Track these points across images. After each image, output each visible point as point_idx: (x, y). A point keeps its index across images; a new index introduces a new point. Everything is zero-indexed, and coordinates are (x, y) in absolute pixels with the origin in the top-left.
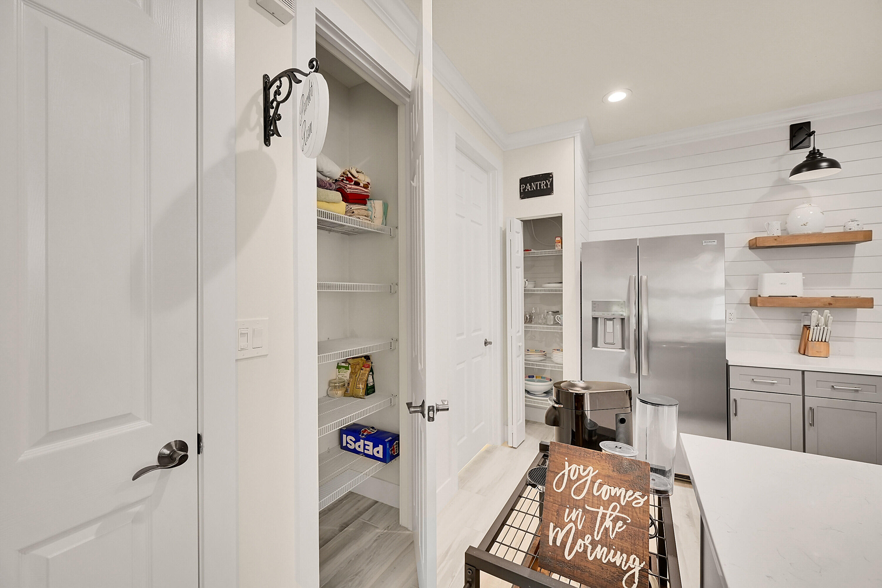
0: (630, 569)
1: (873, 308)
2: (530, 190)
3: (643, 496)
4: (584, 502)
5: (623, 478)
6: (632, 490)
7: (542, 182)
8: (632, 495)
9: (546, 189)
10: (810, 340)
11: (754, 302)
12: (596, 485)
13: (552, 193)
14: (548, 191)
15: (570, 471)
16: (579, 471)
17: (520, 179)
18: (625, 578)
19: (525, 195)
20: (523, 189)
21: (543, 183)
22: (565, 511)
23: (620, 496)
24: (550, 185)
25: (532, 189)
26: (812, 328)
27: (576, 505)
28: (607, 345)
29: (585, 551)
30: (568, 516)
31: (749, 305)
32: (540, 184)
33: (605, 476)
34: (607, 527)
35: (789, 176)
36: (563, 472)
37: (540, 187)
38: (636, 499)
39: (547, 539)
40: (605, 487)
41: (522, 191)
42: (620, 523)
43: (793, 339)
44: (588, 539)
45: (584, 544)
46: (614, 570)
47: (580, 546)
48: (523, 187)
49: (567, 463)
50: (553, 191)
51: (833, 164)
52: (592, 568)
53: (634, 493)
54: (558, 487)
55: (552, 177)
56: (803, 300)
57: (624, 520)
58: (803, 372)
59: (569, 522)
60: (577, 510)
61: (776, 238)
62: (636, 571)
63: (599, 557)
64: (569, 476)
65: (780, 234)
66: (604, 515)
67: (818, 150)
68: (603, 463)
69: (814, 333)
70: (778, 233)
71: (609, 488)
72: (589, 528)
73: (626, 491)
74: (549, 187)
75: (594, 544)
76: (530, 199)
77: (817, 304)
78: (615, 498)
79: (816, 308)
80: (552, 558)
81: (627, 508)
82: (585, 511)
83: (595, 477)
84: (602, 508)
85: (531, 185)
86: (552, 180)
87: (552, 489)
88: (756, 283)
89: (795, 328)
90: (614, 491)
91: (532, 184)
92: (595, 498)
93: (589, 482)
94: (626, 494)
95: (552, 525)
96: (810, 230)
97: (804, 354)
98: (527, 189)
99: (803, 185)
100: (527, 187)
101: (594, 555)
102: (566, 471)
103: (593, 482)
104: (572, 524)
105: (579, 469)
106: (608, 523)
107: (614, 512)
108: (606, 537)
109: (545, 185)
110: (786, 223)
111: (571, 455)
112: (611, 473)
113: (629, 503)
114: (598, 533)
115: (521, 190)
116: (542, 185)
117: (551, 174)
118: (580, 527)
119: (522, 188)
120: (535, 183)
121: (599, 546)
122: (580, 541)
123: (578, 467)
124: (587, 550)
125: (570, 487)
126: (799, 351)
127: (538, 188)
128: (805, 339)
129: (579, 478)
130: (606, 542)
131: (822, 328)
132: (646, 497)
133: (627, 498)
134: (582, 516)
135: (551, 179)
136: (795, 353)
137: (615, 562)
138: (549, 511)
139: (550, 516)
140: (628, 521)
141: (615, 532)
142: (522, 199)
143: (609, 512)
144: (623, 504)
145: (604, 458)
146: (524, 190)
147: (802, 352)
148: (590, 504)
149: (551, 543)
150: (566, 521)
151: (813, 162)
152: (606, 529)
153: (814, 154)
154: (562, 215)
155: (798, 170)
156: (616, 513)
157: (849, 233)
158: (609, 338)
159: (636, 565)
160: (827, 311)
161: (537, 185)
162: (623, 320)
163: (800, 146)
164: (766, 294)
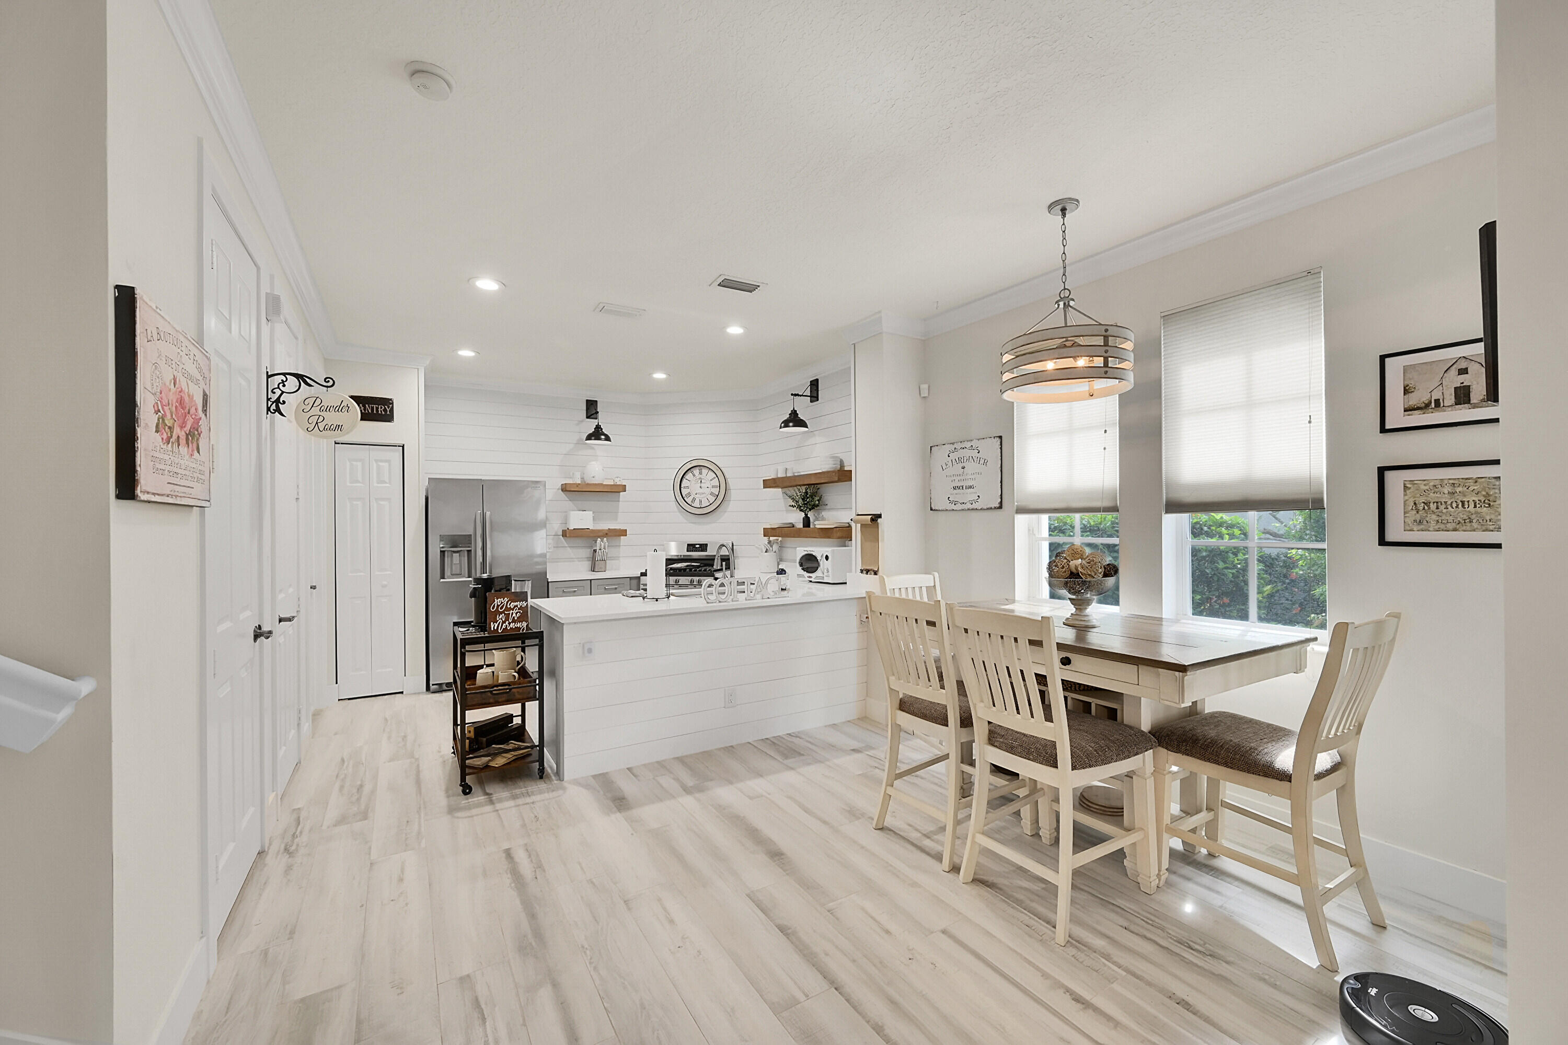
0: (522, 626)
1: (626, 536)
3: (525, 603)
4: (505, 611)
5: (518, 598)
7: (379, 406)
9: (384, 414)
10: (597, 560)
11: (565, 534)
12: (509, 603)
13: (393, 421)
14: (388, 417)
17: (355, 397)
18: (521, 630)
21: (381, 408)
22: (497, 616)
23: (518, 605)
24: (389, 411)
25: (367, 411)
26: (597, 552)
27: (501, 613)
28: (454, 575)
29: (507, 627)
31: (562, 536)
32: (377, 408)
33: (512, 599)
35: (586, 440)
36: (494, 603)
37: (377, 411)
39: (490, 628)
40: (512, 603)
42: (518, 613)
43: (586, 561)
44: (507, 622)
45: (506, 625)
46: (517, 629)
49: (496, 599)
50: (394, 419)
51: (608, 438)
53: (523, 602)
54: (493, 609)
55: (392, 404)
56: (593, 531)
57: (520, 612)
58: (591, 580)
60: (502, 615)
61: (578, 485)
62: (525, 626)
65: (580, 482)
66: (512, 613)
67: (600, 426)
68: (511, 596)
69: (599, 556)
70: (578, 481)
72: (507, 619)
74: (388, 413)
75: (509, 624)
77: (600, 534)
78: (516, 606)
79: (599, 537)
81: (521, 608)
82: (505, 614)
83: (508, 601)
84: (511, 611)
85: (364, 406)
86: (393, 406)
87: (491, 610)
88: (566, 519)
89: (587, 552)
90: (515, 604)
91: (367, 405)
92: (509, 608)
94: (520, 604)
95: (492, 623)
96: (597, 481)
99: (593, 446)
101: (510, 627)
102: (496, 602)
103: (507, 603)
104: (500, 620)
105: (501, 600)
106: (514, 615)
109: (383, 410)
110: (583, 474)
111: (497, 595)
112: (514, 598)
113: (521, 606)
114: (511, 619)
116: (379, 410)
117: (391, 400)
118: (503, 620)
120: (373, 405)
121: (512, 623)
122: (504, 624)
125: (498, 608)
126: (591, 570)
127: (375, 412)
128: (594, 560)
129: (502, 603)
130: (514, 621)
131: (604, 551)
132: (527, 603)
134: (504, 616)
135: (391, 406)
136: (589, 571)
137: (517, 626)
139: (491, 620)
141: (517, 617)
143: (514, 611)
144: (519, 607)
147: (593, 570)
149: (492, 629)
150: (498, 619)
151: (597, 434)
152: (514, 617)
153: (598, 427)
154: (404, 445)
155: (589, 437)
156: (517, 611)
157: (615, 485)
158: (456, 570)
159: (525, 624)
160: (605, 539)
161: (372, 408)
162: (469, 551)
163: (592, 417)
164: (571, 528)
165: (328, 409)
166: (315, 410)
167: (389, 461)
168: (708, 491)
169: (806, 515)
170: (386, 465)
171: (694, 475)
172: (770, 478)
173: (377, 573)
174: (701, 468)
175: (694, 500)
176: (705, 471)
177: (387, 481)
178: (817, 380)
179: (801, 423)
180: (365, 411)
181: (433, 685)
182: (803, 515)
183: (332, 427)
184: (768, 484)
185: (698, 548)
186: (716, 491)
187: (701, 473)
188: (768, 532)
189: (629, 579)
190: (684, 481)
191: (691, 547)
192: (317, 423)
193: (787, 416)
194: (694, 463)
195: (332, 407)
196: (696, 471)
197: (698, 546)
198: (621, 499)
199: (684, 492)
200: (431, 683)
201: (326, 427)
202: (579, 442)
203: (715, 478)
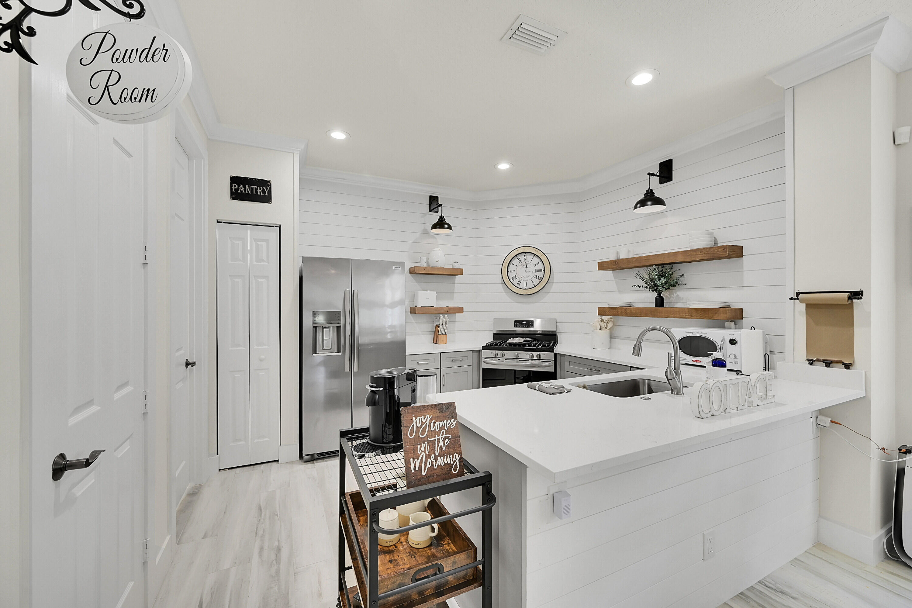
0: (455, 461)
1: (463, 313)
2: (243, 192)
3: (454, 421)
4: (427, 437)
5: (444, 415)
6: (450, 419)
7: (258, 187)
8: (450, 422)
9: (263, 195)
10: (439, 334)
11: (413, 311)
12: (432, 424)
13: (270, 202)
14: (266, 198)
15: (416, 422)
16: (422, 420)
17: (231, 177)
18: (453, 468)
19: (236, 196)
20: (235, 189)
21: (260, 189)
22: (418, 447)
23: (444, 425)
24: (268, 192)
25: (247, 192)
26: (440, 326)
27: (423, 441)
28: (325, 350)
29: (432, 465)
30: (420, 449)
31: (409, 313)
32: (256, 189)
33: (436, 417)
34: (441, 445)
35: (430, 229)
36: (412, 425)
37: (256, 192)
38: (452, 423)
39: (410, 470)
40: (437, 423)
41: (233, 191)
42: (447, 440)
43: (430, 334)
44: (432, 457)
45: (431, 461)
46: (447, 466)
47: (429, 463)
48: (235, 186)
49: (414, 418)
50: (271, 200)
51: (450, 227)
52: (437, 472)
53: (450, 421)
54: (411, 435)
55: (270, 185)
56: (437, 309)
57: (448, 438)
58: (439, 354)
59: (421, 453)
60: (424, 444)
61: (425, 268)
62: (457, 461)
63: (439, 464)
64: (416, 425)
65: (426, 266)
66: (438, 439)
67: (443, 216)
68: (434, 411)
69: (441, 331)
70: (425, 265)
71: (438, 423)
72: (432, 451)
73: (447, 421)
74: (266, 194)
75: (436, 458)
76: (244, 202)
77: (442, 311)
78: (442, 428)
79: (441, 314)
80: (415, 480)
81: (448, 431)
82: (428, 442)
83: (431, 420)
84: (437, 436)
85: (245, 187)
86: (271, 188)
87: (408, 438)
88: (413, 299)
89: (430, 327)
90: (441, 424)
91: (247, 186)
92: (433, 432)
93: (428, 424)
94: (447, 423)
95: (412, 460)
96: (439, 265)
97: (436, 343)
98: (240, 191)
99: (436, 235)
100: (240, 188)
101: (437, 465)
102: (414, 423)
103: (430, 423)
104: (423, 453)
105: (421, 419)
106: (441, 443)
107: (443, 435)
108: (441, 451)
109: (262, 191)
110: (429, 259)
111: (415, 412)
112: (439, 414)
113: (449, 427)
114: (437, 451)
115: (232, 189)
116: (259, 191)
117: (269, 182)
118: (427, 453)
119: (233, 188)
120: (250, 186)
121: (439, 458)
122: (429, 461)
123: (420, 418)
124: (433, 464)
125: (418, 432)
126: (433, 342)
127: (254, 193)
128: (437, 334)
129: (422, 425)
130: (441, 454)
131: (445, 326)
132: (456, 421)
133: (448, 425)
134: (428, 446)
135: (269, 187)
136: (431, 343)
137: (448, 462)
138: (408, 452)
139: (410, 455)
140: (450, 437)
141: (445, 446)
142: (233, 200)
143: (440, 437)
144: (446, 429)
145: (433, 407)
146: (237, 190)
147: (435, 342)
148: (431, 437)
149: (413, 471)
150: (419, 453)
151: (441, 223)
152: (441, 447)
153: (442, 218)
154: (280, 226)
155: (434, 227)
156: (444, 436)
157: (454, 269)
158: (326, 344)
159: (457, 458)
160: (446, 315)
161: (252, 189)
162: (338, 328)
163: (434, 210)
164: (419, 305)
165: (127, 56)
166: (104, 60)
167: (267, 241)
168: (533, 275)
169: (659, 295)
170: (264, 244)
171: (520, 261)
172: (609, 260)
173: (256, 347)
174: (527, 254)
175: (520, 282)
176: (530, 257)
177: (265, 259)
178: (671, 161)
179: (659, 202)
180: (245, 191)
181: (306, 455)
182: (655, 294)
183: (135, 95)
184: (602, 266)
185: (525, 324)
186: (540, 274)
187: (526, 259)
188: (602, 312)
189: (472, 352)
190: (511, 265)
191: (518, 323)
192: (107, 86)
193: (641, 197)
194: (521, 250)
195: (134, 51)
196: (522, 257)
197: (525, 322)
198: (456, 282)
199: (511, 275)
200: (304, 454)
201: (124, 95)
202: (425, 232)
203: (539, 263)
